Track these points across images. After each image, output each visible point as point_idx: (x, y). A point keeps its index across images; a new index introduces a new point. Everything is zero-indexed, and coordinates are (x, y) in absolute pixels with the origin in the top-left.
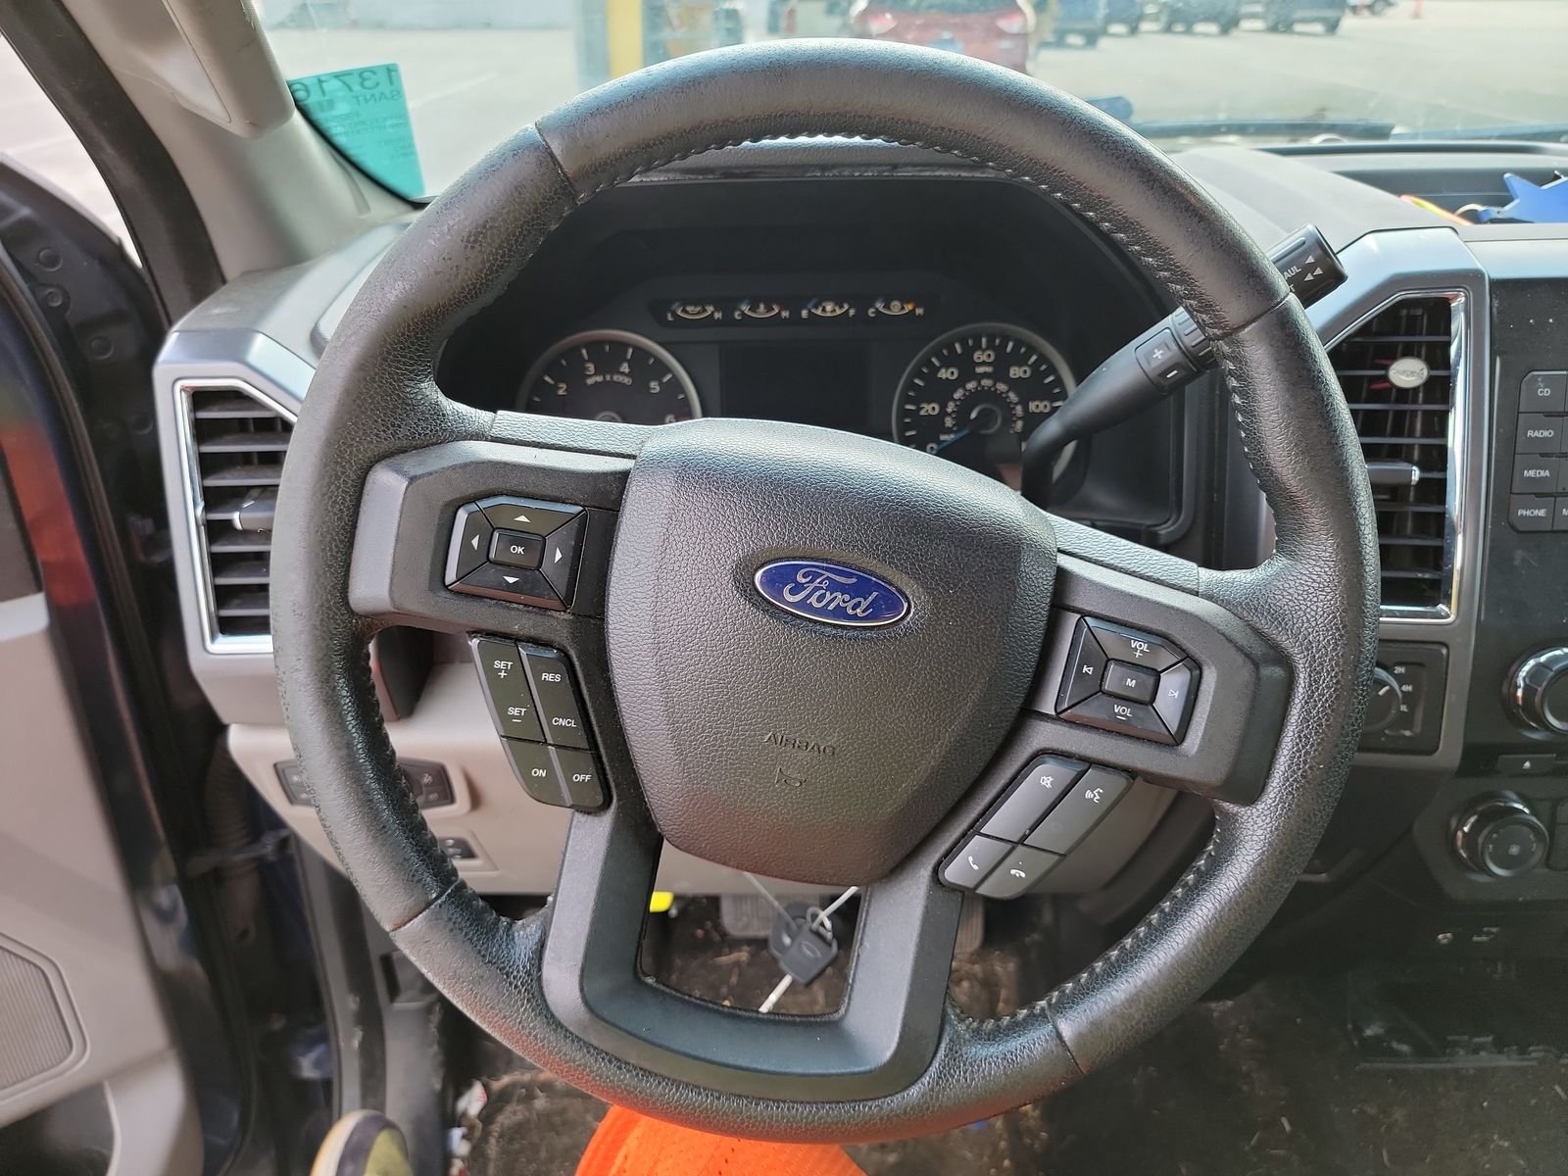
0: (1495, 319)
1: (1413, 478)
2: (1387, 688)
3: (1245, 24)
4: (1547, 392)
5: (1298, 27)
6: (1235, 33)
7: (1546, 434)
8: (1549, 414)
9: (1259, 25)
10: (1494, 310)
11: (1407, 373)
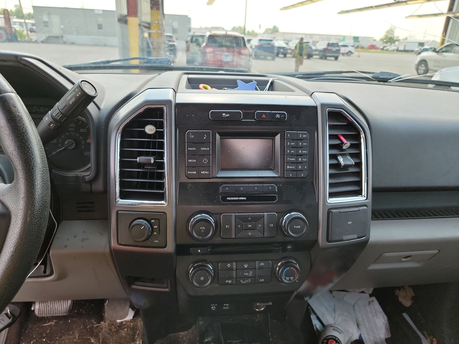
0: (176, 114)
1: (152, 161)
2: (143, 227)
3: (314, 57)
4: (193, 136)
5: (328, 58)
6: (311, 59)
7: (194, 149)
8: (195, 143)
9: (317, 57)
10: (176, 112)
11: (150, 129)
